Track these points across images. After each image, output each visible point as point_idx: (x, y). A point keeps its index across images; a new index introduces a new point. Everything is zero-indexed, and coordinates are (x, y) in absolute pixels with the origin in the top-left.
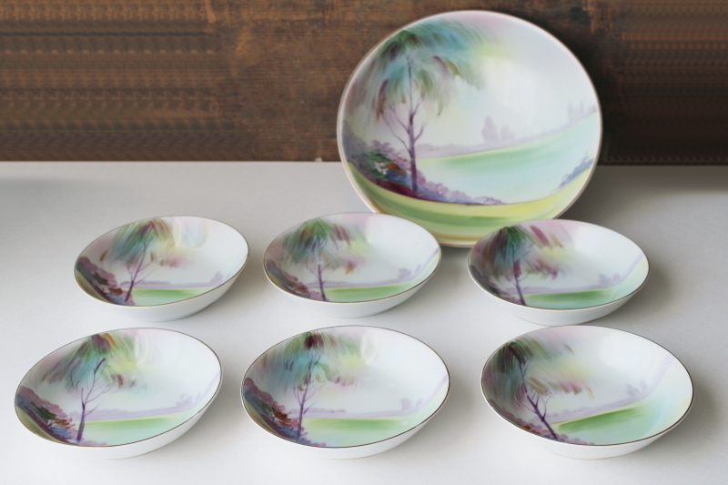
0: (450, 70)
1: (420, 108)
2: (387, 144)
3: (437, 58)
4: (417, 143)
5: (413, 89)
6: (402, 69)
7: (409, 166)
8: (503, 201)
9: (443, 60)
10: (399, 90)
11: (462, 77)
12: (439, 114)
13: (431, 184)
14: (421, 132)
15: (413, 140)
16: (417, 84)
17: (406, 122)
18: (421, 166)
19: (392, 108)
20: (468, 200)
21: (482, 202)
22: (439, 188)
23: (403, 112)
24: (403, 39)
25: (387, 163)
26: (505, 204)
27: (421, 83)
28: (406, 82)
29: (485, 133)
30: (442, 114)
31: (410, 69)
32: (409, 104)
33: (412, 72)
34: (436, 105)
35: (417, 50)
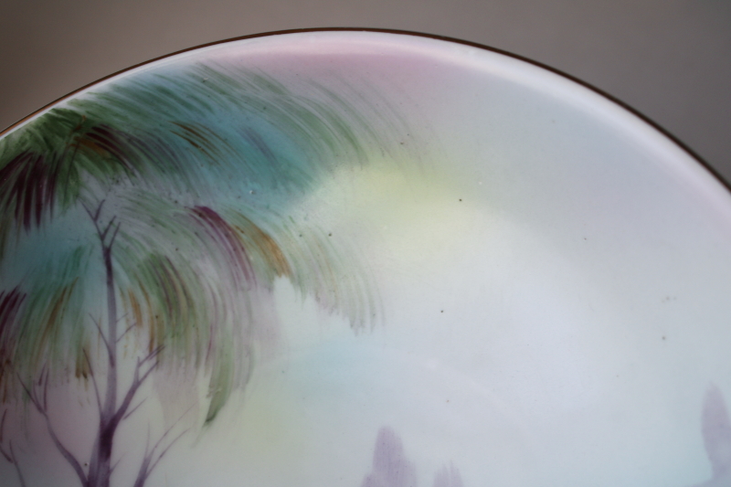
0: (257, 256)
1: (145, 391)
3: (206, 214)
5: (121, 326)
6: (78, 253)
9: (229, 221)
10: (67, 329)
11: (298, 281)
12: (210, 419)
16: (136, 307)
17: (85, 448)
24: (61, 145)
27: (151, 304)
28: (94, 298)
30: (224, 416)
31: (107, 253)
32: (101, 379)
33: (116, 265)
34: (203, 383)
35: (126, 187)
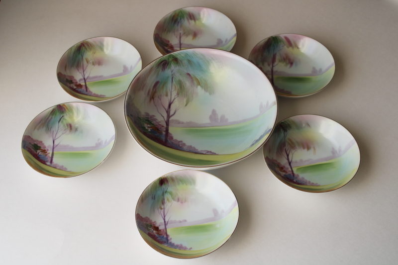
0: (195, 82)
1: (176, 100)
2: (154, 116)
3: (189, 74)
4: (171, 119)
5: (173, 90)
6: (168, 77)
7: (165, 130)
8: (217, 153)
9: (192, 76)
10: (165, 89)
11: (202, 87)
12: (186, 105)
13: (176, 140)
14: (175, 113)
15: (169, 117)
16: (176, 87)
17: (167, 106)
18: (171, 130)
19: (160, 98)
20: (196, 151)
21: (204, 153)
22: (180, 143)
23: (165, 101)
24: (170, 59)
25: (152, 126)
26: (218, 155)
27: (178, 87)
28: (169, 85)
29: (211, 118)
30: (188, 105)
31: (172, 78)
32: (169, 97)
33: (173, 80)
34: (185, 100)
35: (177, 68)
